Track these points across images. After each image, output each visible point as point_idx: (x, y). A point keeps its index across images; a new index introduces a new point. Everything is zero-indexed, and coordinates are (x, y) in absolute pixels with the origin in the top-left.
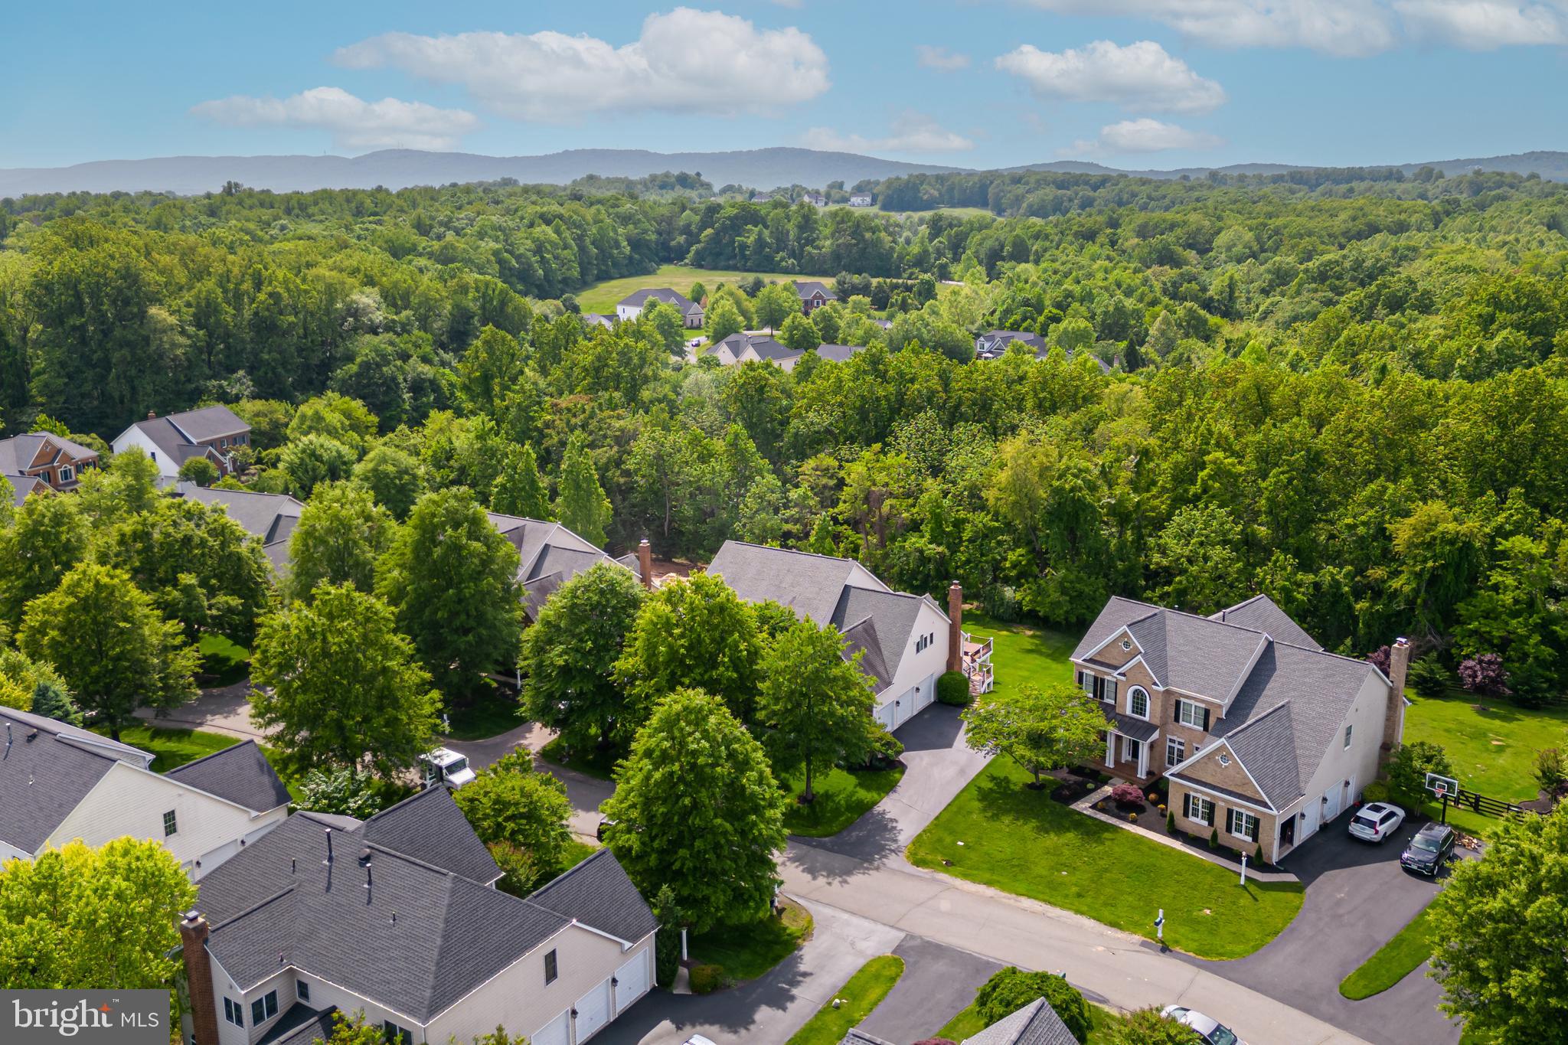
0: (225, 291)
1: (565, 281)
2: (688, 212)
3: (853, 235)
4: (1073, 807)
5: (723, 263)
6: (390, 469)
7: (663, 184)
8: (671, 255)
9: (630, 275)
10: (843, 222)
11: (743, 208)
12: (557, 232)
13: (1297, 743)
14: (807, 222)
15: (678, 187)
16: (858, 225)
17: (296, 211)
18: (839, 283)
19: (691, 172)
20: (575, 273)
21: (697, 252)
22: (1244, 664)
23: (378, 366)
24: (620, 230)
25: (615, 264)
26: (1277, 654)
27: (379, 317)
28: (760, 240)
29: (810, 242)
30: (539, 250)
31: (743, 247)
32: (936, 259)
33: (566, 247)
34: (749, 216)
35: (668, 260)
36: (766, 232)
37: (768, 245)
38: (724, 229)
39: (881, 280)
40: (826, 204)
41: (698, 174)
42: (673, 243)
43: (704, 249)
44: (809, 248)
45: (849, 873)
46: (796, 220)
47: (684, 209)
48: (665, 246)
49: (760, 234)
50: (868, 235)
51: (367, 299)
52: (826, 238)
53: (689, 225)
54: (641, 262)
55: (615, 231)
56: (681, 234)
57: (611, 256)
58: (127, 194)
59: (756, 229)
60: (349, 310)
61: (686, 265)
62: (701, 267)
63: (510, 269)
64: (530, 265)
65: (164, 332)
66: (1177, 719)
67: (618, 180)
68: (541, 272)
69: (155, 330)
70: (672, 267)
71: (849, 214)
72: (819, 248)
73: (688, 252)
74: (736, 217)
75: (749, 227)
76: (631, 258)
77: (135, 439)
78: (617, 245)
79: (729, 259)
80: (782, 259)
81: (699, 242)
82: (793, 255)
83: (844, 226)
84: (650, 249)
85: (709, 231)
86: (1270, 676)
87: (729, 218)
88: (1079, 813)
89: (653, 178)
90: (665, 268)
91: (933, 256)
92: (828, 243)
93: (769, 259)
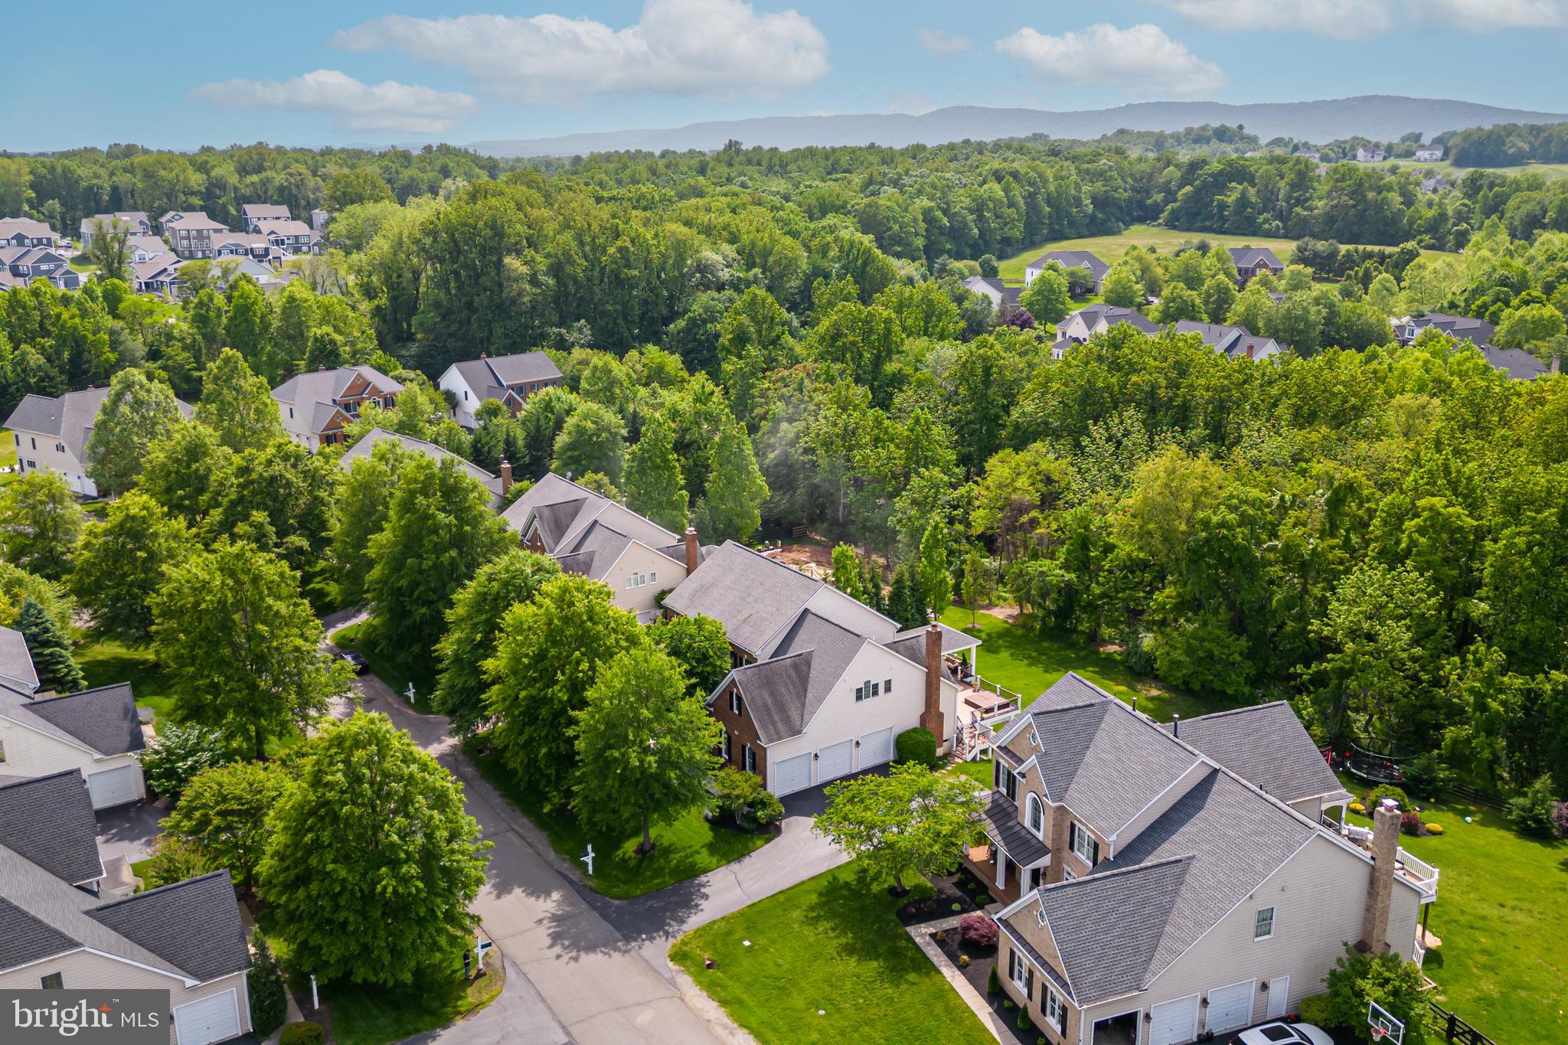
0: (582, 244)
1: (1006, 241)
2: (1171, 168)
3: (1353, 194)
4: (908, 929)
5: (1198, 224)
6: (589, 425)
7: (1199, 138)
8: (1145, 214)
9: (1092, 235)
10: (1343, 179)
11: (1230, 164)
12: (1006, 190)
13: (1174, 917)
14: (1303, 179)
15: (1214, 141)
16: (1361, 185)
17: (777, 168)
18: (1299, 249)
19: (1232, 124)
20: (1017, 233)
21: (1173, 211)
22: (1156, 793)
23: (705, 322)
24: (1085, 189)
25: (1071, 224)
26: (1215, 788)
27: (725, 274)
28: (1243, 197)
29: (1299, 202)
30: (979, 208)
31: (1222, 206)
32: (1455, 225)
33: (1011, 204)
34: (1238, 173)
35: (1140, 220)
36: (1252, 191)
37: (1253, 206)
38: (1205, 186)
39: (1351, 247)
40: (1385, 158)
41: (1241, 127)
42: (1149, 202)
43: (1180, 208)
44: (1298, 209)
45: (591, 948)
46: (1290, 176)
47: (1168, 164)
48: (1141, 205)
49: (1243, 193)
50: (1371, 195)
51: (716, 255)
52: (1320, 198)
53: (1169, 182)
54: (1105, 221)
55: (1078, 187)
56: (1159, 192)
57: (1069, 214)
58: (675, 152)
59: (1240, 187)
60: (698, 266)
61: (1159, 225)
62: (1174, 228)
63: (940, 228)
64: (966, 225)
65: (516, 280)
66: (1072, 847)
67: (1149, 134)
68: (976, 231)
69: (509, 278)
70: (1144, 227)
71: (1352, 170)
72: (1311, 209)
73: (1163, 211)
74: (1221, 173)
75: (1234, 184)
76: (1093, 217)
77: (454, 379)
78: (1078, 202)
79: (1206, 219)
80: (1266, 221)
81: (1175, 200)
82: (1280, 216)
83: (1344, 185)
84: (1120, 208)
85: (1188, 188)
86: (1191, 816)
87: (1212, 175)
88: (910, 939)
89: (1189, 131)
90: (1136, 228)
91: (1452, 221)
92: (1321, 204)
93: (1251, 220)
